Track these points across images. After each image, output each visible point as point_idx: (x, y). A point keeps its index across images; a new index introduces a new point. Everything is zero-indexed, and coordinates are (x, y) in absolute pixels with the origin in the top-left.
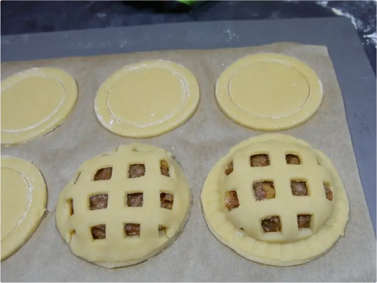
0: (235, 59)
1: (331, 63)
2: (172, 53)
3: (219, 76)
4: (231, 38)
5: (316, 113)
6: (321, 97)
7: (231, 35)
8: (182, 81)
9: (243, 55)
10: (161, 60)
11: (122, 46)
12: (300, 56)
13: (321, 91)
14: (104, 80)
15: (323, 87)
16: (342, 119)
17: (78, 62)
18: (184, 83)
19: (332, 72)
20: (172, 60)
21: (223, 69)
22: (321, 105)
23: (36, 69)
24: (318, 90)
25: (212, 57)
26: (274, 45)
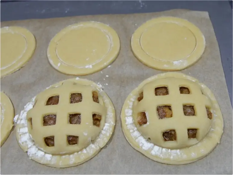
0: (145, 21)
1: (211, 23)
2: (101, 17)
3: (133, 33)
4: (142, 6)
5: (201, 58)
6: (204, 47)
7: (141, 4)
8: (107, 36)
9: (150, 18)
10: (93, 22)
11: (66, 12)
12: (190, 19)
13: (204, 43)
14: (54, 36)
15: (206, 40)
16: (219, 63)
17: (36, 23)
18: (109, 37)
19: (212, 29)
20: (101, 21)
21: (136, 28)
22: (204, 53)
23: (7, 27)
24: (202, 42)
25: (129, 20)
26: (171, 11)
